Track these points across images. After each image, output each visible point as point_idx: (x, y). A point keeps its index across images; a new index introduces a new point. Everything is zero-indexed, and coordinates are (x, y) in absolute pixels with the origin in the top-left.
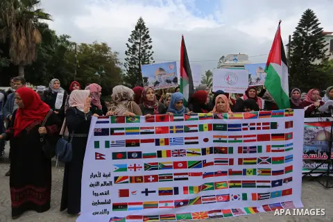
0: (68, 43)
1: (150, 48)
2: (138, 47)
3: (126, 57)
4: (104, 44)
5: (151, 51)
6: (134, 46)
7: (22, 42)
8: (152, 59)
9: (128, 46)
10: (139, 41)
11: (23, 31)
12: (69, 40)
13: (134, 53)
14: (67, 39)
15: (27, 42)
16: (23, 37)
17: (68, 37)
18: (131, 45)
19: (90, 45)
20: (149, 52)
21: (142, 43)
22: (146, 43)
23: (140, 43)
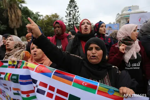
0: (39, 15)
1: (78, 12)
2: (71, 12)
3: (66, 18)
4: (56, 14)
5: (79, 14)
6: (70, 12)
7: (13, 17)
8: (80, 18)
9: (67, 13)
10: (72, 9)
11: (13, 11)
12: (39, 14)
13: (70, 16)
14: (38, 14)
15: (15, 16)
16: (14, 14)
17: (39, 13)
18: (68, 12)
19: (50, 15)
20: (78, 14)
21: (73, 10)
22: (76, 10)
23: (72, 10)
